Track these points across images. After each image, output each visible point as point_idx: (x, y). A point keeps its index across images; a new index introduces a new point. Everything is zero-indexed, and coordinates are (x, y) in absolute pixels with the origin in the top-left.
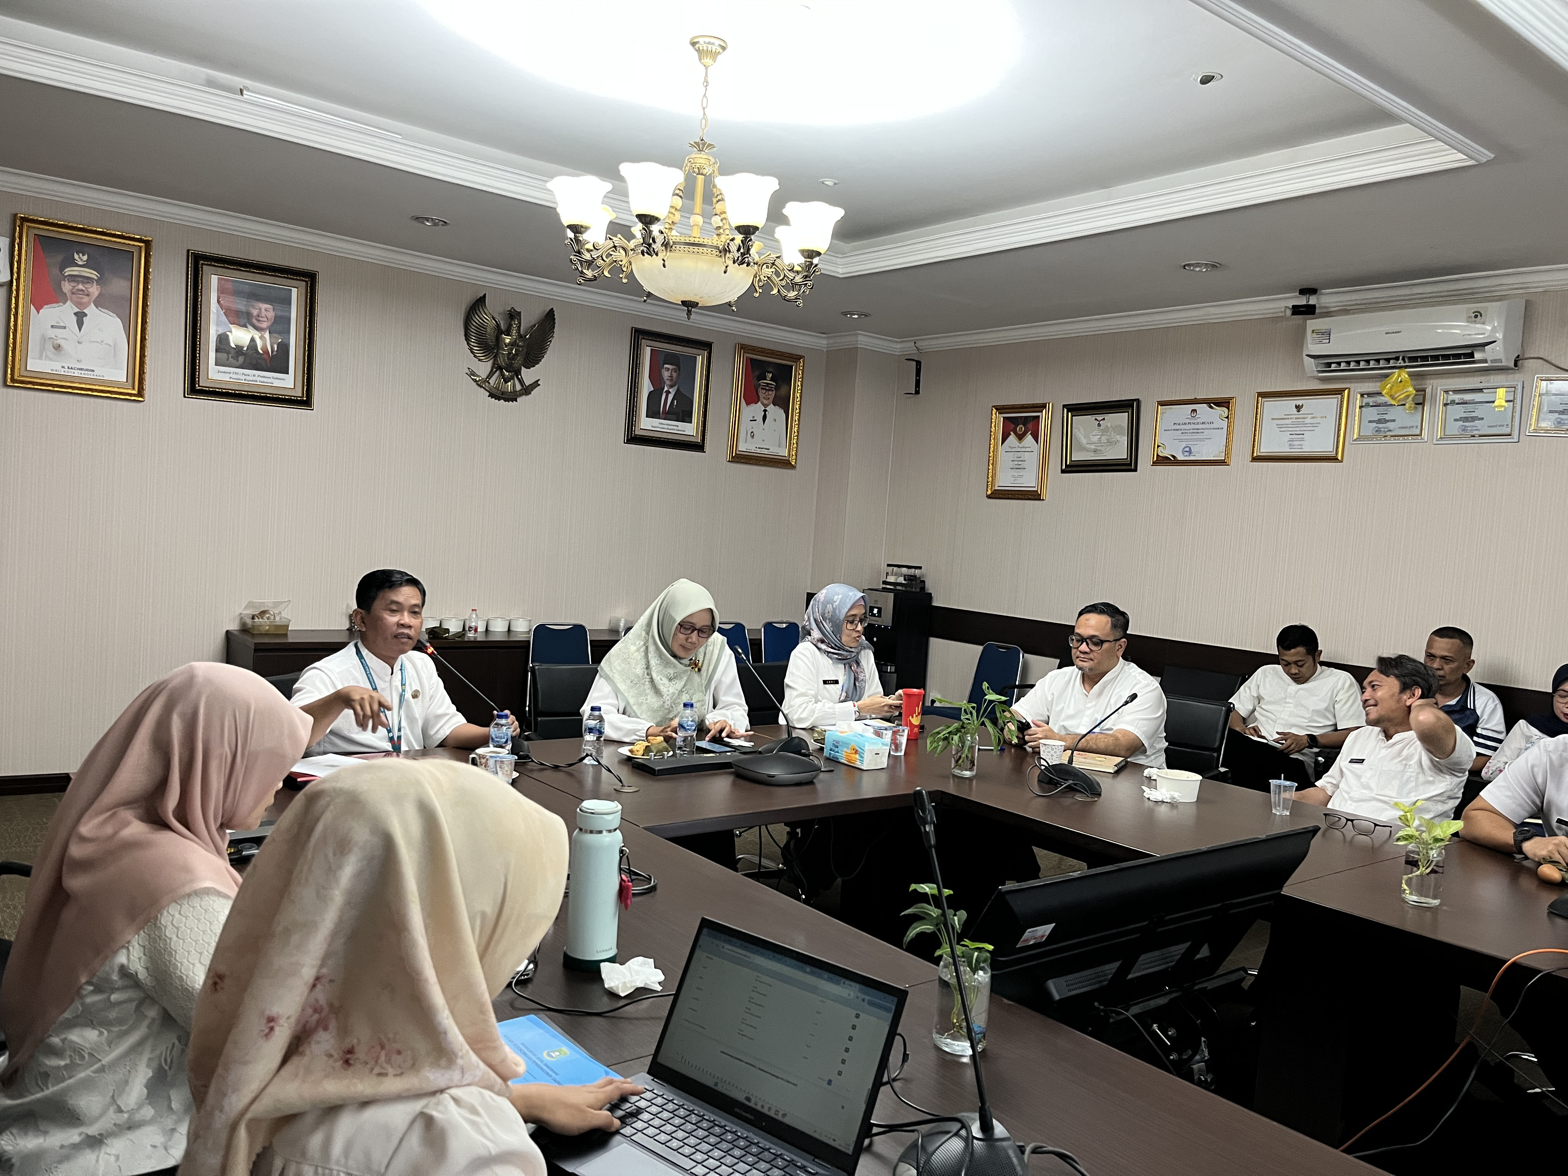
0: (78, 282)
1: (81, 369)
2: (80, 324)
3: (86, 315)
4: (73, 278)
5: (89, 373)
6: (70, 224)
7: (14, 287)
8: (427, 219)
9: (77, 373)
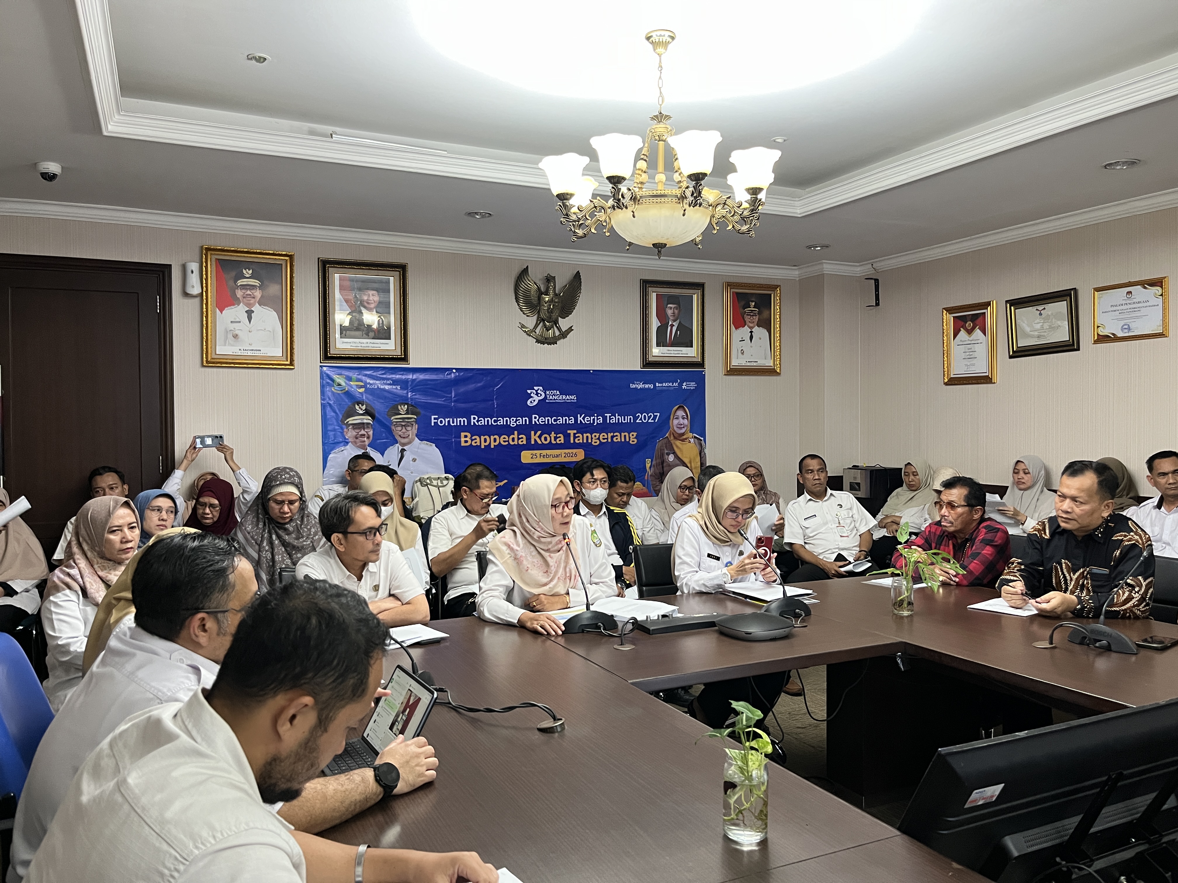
0: (247, 289)
1: (252, 350)
2: (250, 319)
3: (253, 312)
4: (244, 287)
5: (258, 352)
6: (239, 249)
7: (204, 297)
8: (476, 213)
9: (250, 353)
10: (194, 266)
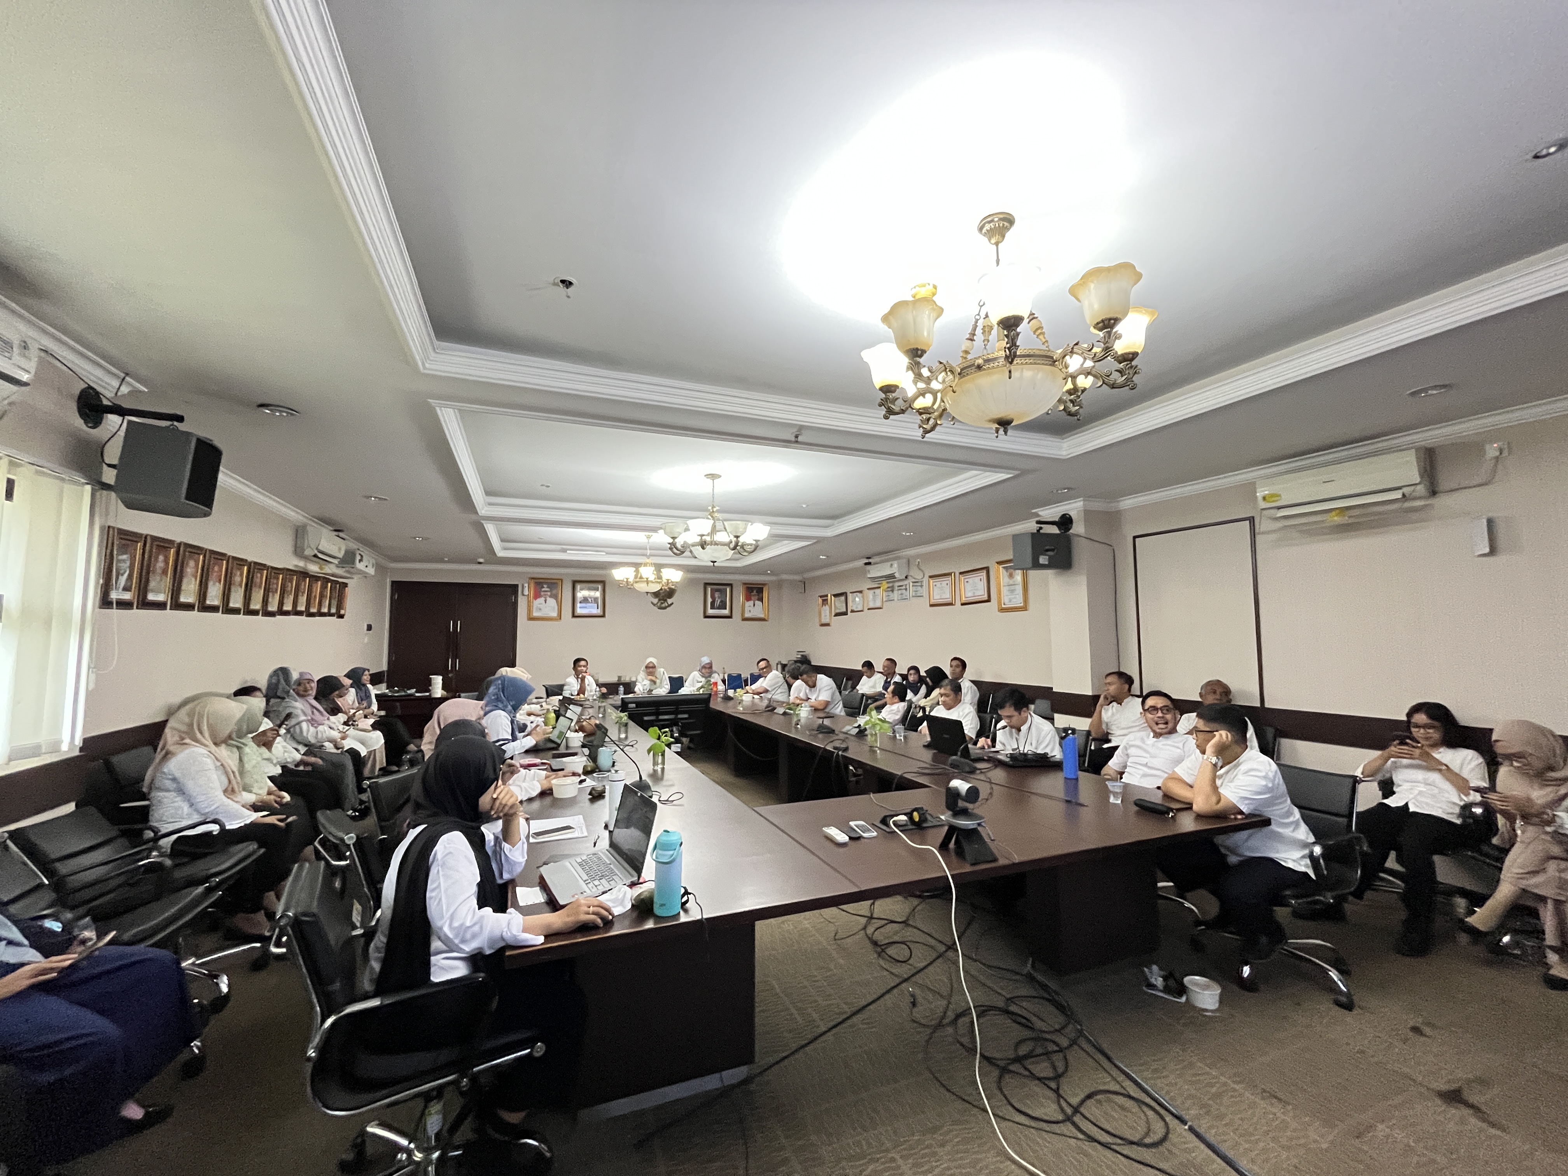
1: (546, 614)
3: (547, 600)
4: (544, 591)
6: (543, 578)
7: (530, 596)
10: (526, 585)
